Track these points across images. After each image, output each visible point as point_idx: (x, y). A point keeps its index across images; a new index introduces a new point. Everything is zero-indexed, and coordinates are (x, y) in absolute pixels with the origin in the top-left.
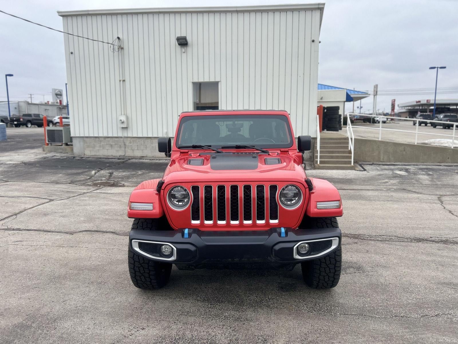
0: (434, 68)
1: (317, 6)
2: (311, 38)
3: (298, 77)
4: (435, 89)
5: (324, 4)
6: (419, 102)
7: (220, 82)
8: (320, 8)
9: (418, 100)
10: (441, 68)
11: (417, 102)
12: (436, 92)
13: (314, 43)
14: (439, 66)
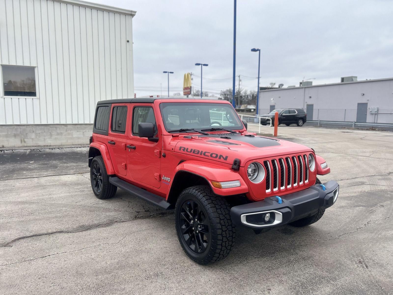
0: (166, 72)
1: (130, 13)
2: (126, 39)
3: (116, 70)
4: (168, 88)
5: (135, 12)
6: (152, 96)
7: (37, 68)
8: (132, 14)
9: (151, 96)
10: (171, 73)
11: (151, 97)
12: (169, 90)
13: (129, 43)
14: (169, 72)
